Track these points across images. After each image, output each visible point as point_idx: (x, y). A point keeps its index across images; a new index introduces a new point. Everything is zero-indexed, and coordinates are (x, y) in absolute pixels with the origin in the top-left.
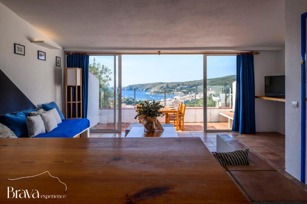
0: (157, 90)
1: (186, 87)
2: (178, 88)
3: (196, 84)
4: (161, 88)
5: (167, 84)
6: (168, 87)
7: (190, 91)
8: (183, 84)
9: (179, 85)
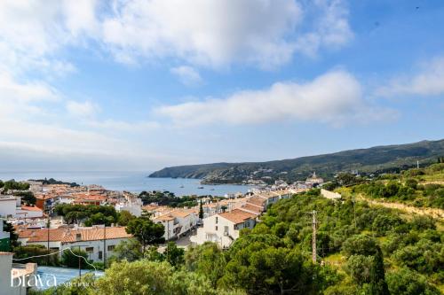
0: (216, 176)
1: (270, 170)
2: (255, 173)
3: (289, 166)
4: (225, 173)
5: (236, 166)
6: (236, 172)
7: (277, 179)
8: (264, 165)
9: (257, 169)
